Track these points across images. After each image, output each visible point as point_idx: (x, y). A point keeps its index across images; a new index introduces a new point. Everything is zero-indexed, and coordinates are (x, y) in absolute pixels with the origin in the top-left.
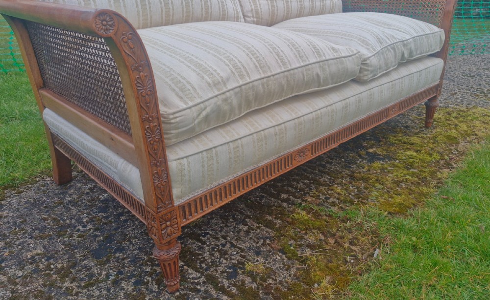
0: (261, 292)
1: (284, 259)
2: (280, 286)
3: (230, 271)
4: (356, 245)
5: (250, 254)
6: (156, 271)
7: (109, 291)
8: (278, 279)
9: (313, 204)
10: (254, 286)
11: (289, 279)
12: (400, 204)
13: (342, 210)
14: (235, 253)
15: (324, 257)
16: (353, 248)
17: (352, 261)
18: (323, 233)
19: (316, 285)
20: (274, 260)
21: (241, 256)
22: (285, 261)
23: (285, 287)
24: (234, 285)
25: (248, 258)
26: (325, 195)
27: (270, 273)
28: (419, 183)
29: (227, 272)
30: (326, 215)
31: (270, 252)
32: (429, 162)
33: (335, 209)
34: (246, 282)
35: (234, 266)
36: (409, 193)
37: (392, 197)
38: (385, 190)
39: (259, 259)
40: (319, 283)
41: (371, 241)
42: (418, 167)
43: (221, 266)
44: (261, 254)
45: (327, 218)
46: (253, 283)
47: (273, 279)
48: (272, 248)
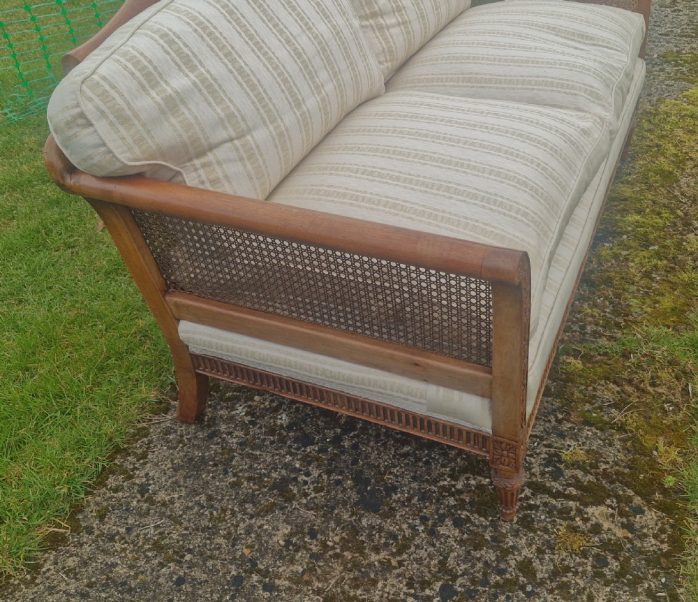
0: (604, 482)
1: (596, 434)
2: (617, 468)
3: (550, 469)
4: (659, 385)
5: (553, 440)
6: (463, 501)
7: (434, 545)
8: (610, 460)
9: (573, 343)
10: (590, 478)
11: (621, 456)
12: (673, 310)
13: (615, 341)
14: (536, 444)
15: (639, 414)
16: (660, 390)
17: (671, 408)
18: (615, 383)
19: (655, 453)
20: (586, 438)
21: (545, 446)
22: (599, 434)
23: (625, 467)
24: (569, 485)
25: (556, 445)
26: (577, 323)
27: (596, 456)
28: (673, 268)
29: (547, 472)
30: (599, 354)
31: (574, 429)
32: (664, 228)
33: (603, 342)
34: (580, 477)
35: (548, 462)
36: (671, 288)
37: (657, 302)
38: (641, 292)
39: (568, 443)
40: (657, 449)
41: (673, 375)
42: (656, 239)
43: (533, 468)
44: (566, 436)
45: (602, 357)
46: (587, 476)
47: (604, 462)
48: (572, 422)
